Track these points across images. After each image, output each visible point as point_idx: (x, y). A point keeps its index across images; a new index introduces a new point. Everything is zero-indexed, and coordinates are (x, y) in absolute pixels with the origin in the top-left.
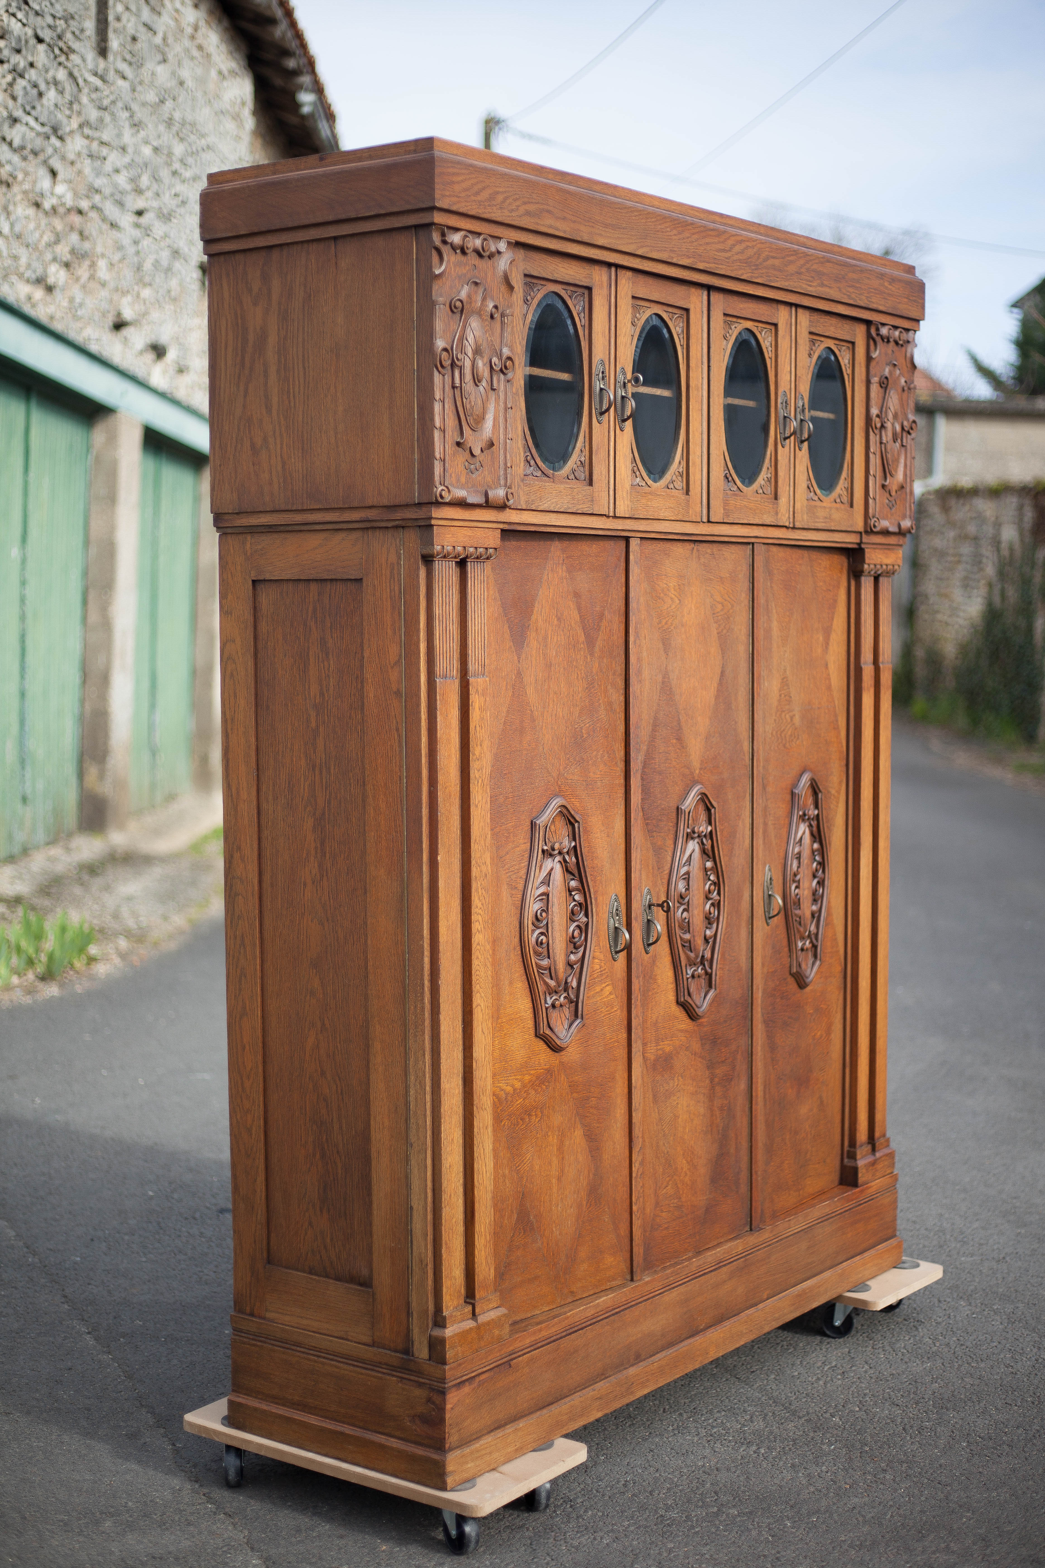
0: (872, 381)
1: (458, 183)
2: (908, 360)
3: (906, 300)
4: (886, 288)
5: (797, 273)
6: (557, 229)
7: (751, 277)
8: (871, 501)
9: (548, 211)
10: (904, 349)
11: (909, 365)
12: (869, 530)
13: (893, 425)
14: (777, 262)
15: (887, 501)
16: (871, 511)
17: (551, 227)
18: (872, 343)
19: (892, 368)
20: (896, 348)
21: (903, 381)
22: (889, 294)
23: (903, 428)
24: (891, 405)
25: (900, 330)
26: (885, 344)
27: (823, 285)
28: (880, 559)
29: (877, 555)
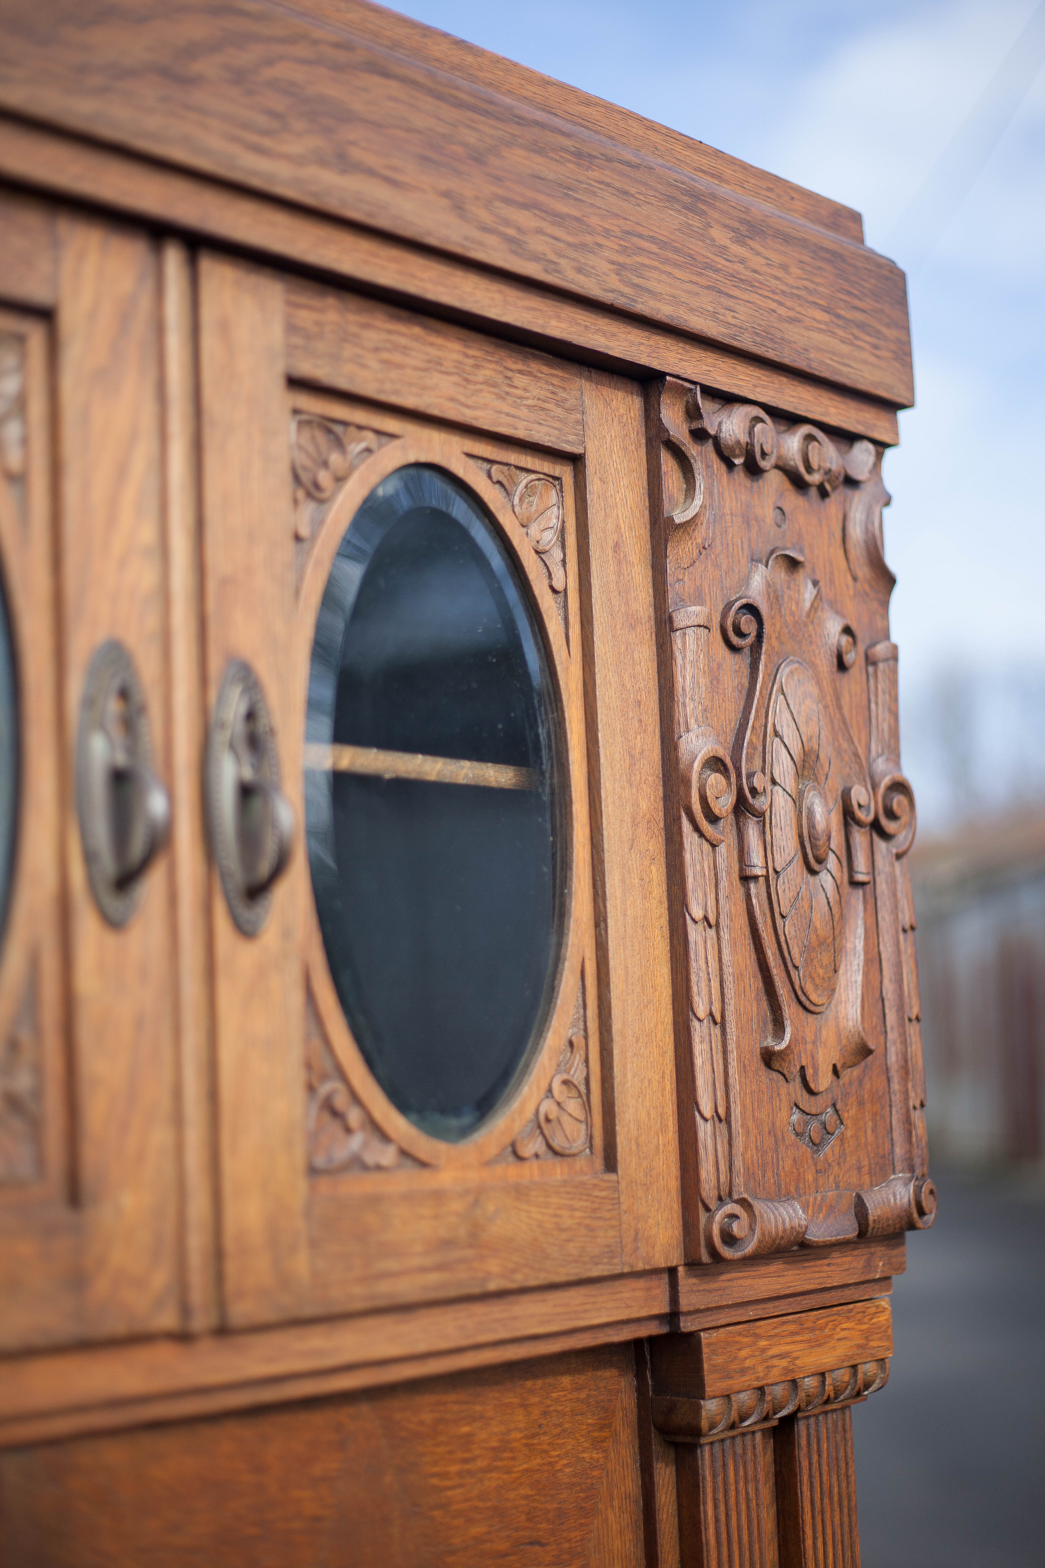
0: (680, 619)
2: (857, 551)
3: (825, 317)
8: (704, 1130)
10: (833, 504)
11: (863, 571)
12: (705, 1258)
13: (797, 801)
15: (796, 1117)
16: (707, 1172)
18: (668, 463)
19: (781, 575)
20: (792, 500)
21: (833, 627)
23: (848, 816)
24: (781, 719)
25: (806, 429)
26: (740, 475)
28: (781, 1356)
29: (763, 1343)
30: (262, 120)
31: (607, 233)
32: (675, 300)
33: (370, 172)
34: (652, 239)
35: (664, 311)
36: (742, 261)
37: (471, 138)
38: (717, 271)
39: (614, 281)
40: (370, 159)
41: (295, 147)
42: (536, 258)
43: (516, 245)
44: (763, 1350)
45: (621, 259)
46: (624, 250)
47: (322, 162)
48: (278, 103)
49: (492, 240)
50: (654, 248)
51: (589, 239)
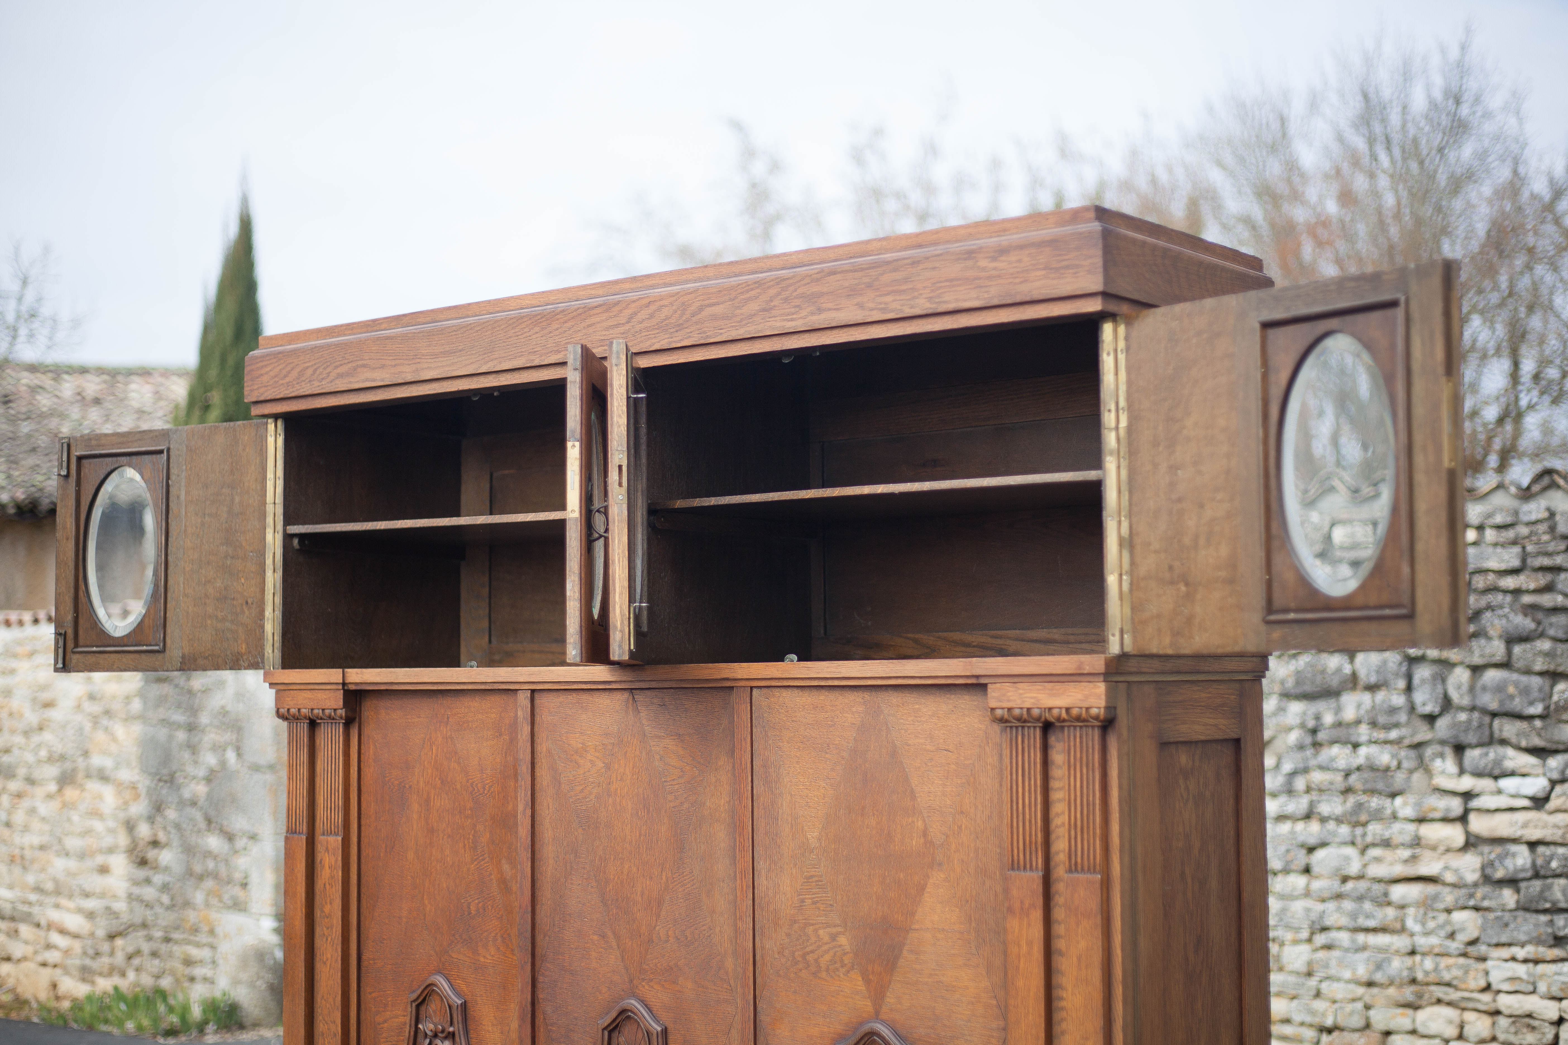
1: (267, 373)
4: (984, 269)
5: (764, 310)
6: (374, 380)
7: (670, 343)
9: (364, 366)
14: (719, 310)
17: (367, 380)
22: (990, 278)
27: (820, 310)
28: (1032, 698)
29: (1021, 691)
30: (793, 310)
31: (925, 288)
32: (957, 300)
33: (830, 309)
34: (947, 281)
35: (951, 307)
36: (995, 269)
37: (866, 280)
38: (980, 278)
39: (928, 305)
40: (830, 305)
41: (804, 313)
42: (892, 311)
43: (883, 310)
44: (1021, 694)
45: (931, 295)
46: (932, 291)
47: (812, 314)
48: (797, 302)
49: (874, 312)
50: (948, 284)
51: (916, 294)
